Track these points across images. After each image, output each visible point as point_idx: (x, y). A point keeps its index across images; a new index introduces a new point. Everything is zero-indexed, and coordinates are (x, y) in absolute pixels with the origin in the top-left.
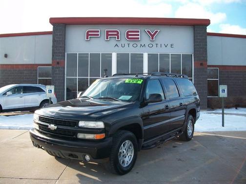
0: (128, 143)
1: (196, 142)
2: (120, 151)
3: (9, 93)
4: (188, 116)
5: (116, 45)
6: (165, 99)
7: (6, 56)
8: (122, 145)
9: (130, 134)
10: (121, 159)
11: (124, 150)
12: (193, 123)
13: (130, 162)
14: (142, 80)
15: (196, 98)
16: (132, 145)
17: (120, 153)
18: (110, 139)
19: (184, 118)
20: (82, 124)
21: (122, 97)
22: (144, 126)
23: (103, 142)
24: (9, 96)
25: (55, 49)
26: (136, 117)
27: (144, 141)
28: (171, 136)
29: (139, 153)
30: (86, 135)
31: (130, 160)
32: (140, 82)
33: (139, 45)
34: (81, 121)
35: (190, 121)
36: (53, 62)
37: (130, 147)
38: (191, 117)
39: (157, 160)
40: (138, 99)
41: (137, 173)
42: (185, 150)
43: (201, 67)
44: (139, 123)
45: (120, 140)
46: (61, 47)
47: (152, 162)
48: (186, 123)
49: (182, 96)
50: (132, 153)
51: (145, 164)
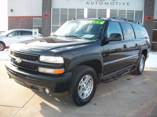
0: (88, 77)
1: (146, 76)
2: (80, 85)
3: (10, 35)
4: (141, 55)
5: (88, 3)
6: (124, 39)
7: (12, 11)
8: (82, 79)
9: (90, 69)
10: (80, 92)
11: (84, 84)
12: (144, 60)
13: (89, 95)
14: (104, 22)
15: (147, 41)
16: (92, 79)
17: (80, 87)
18: (70, 74)
19: (138, 57)
20: (43, 58)
21: (86, 36)
22: (104, 62)
23: (63, 76)
24: (10, 37)
25: (44, 5)
26: (97, 54)
27: (104, 75)
28: (126, 71)
29: (98, 86)
30: (46, 69)
31: (89, 93)
32: (102, 23)
33: (104, 3)
34: (42, 55)
35: (142, 59)
36: (42, 15)
37: (90, 81)
38: (143, 56)
39: (114, 92)
40: (99, 38)
41: (95, 104)
42: (138, 83)
43: (149, 20)
44: (100, 60)
45: (80, 74)
46: (48, 4)
47: (109, 93)
48: (139, 60)
49: (137, 38)
50: (91, 86)
51: (103, 96)
